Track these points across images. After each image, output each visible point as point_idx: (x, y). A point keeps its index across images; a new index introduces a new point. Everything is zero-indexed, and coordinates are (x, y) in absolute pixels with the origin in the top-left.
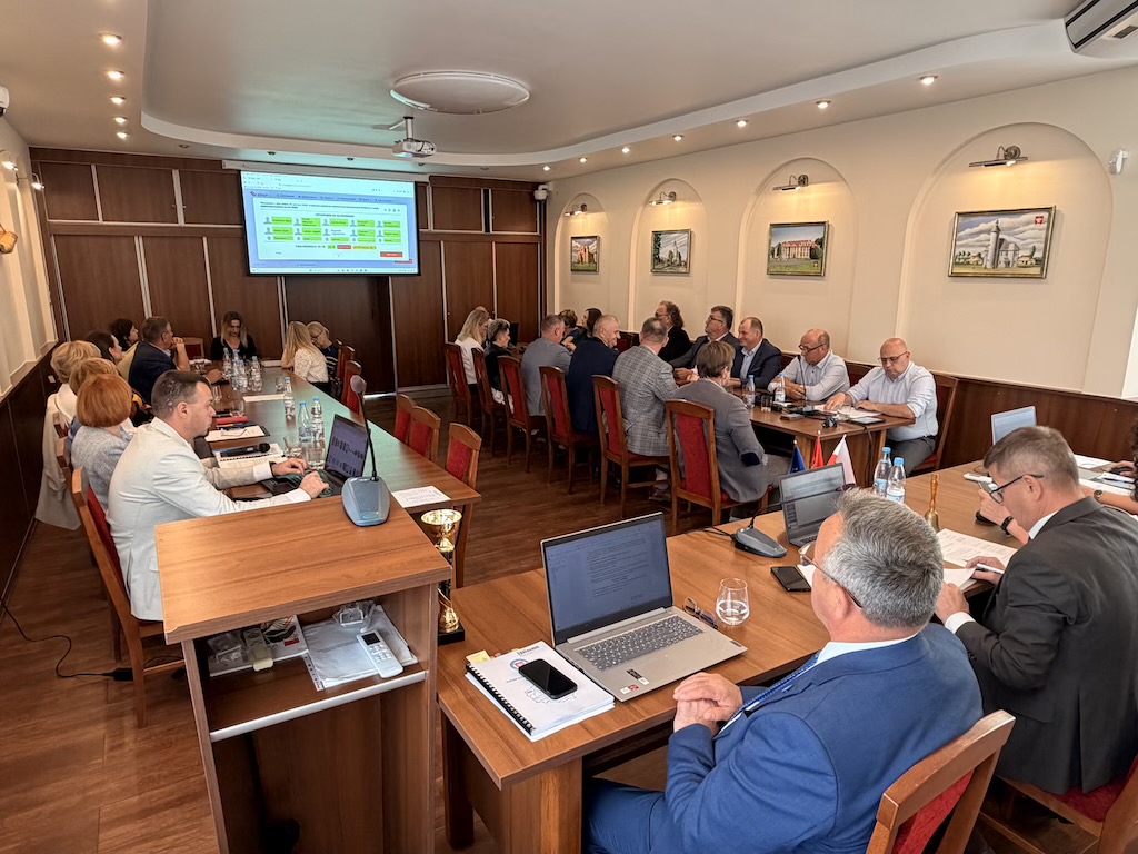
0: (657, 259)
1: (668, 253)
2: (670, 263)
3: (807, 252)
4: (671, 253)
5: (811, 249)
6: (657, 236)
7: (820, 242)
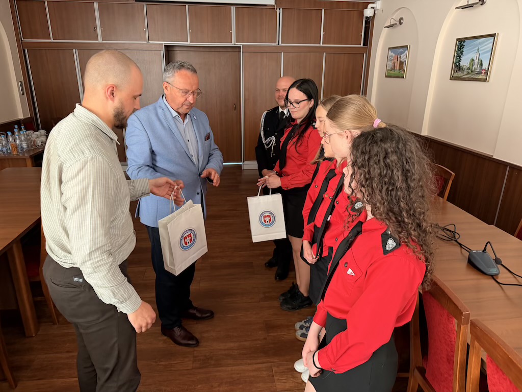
0: (457, 67)
1: (469, 61)
2: (470, 70)
4: (473, 60)
6: (461, 44)
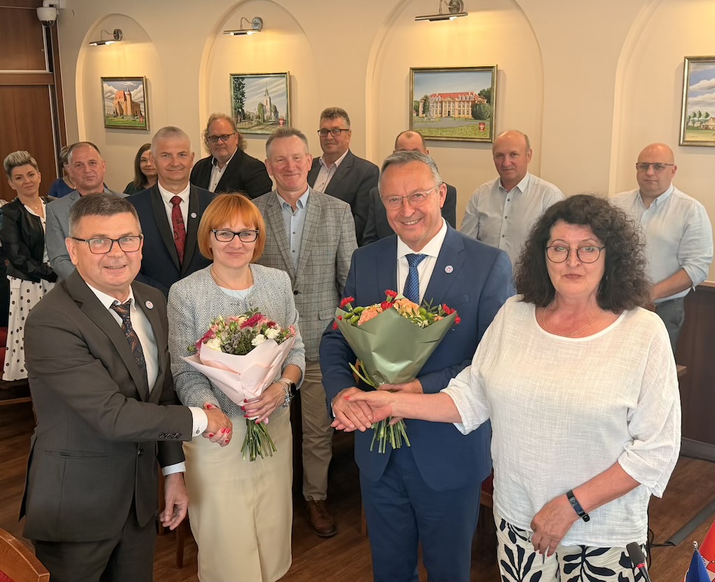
0: (240, 114)
1: (256, 107)
2: (261, 121)
3: (467, 109)
5: (474, 106)
6: (238, 81)
7: (487, 95)
